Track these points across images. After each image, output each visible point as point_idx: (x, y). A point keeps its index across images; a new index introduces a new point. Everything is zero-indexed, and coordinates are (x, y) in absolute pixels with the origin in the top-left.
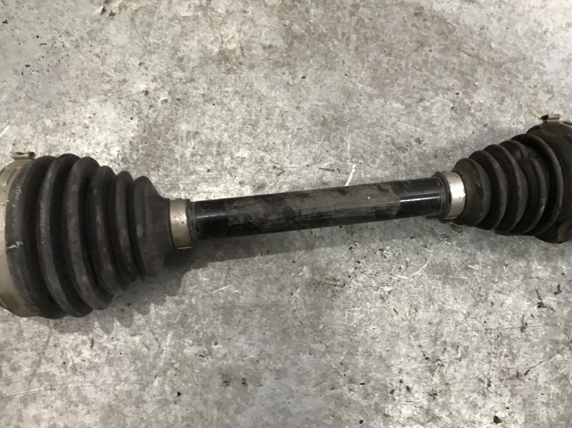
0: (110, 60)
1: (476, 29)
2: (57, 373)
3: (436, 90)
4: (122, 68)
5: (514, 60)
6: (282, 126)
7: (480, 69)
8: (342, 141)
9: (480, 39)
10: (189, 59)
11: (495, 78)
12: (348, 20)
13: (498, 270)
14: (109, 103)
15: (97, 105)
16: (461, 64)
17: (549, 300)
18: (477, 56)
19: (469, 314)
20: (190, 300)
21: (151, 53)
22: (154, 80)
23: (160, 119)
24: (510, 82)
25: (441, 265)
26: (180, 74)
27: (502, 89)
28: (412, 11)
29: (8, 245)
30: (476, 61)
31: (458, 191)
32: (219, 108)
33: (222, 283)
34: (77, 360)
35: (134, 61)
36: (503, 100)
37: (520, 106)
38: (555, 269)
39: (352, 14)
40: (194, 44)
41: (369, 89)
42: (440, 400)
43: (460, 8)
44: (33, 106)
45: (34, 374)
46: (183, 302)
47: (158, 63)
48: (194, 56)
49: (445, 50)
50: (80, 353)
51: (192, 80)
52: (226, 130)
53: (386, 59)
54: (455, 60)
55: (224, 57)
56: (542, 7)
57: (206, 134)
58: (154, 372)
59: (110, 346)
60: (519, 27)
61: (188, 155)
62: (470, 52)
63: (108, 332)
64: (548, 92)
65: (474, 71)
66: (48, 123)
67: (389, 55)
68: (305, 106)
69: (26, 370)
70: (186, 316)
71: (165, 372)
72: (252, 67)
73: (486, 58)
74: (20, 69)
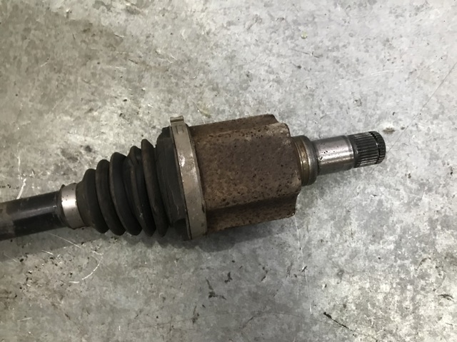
1: (143, 38)
3: (104, 99)
5: (179, 63)
7: (147, 75)
8: (13, 157)
9: (146, 47)
11: (161, 82)
12: (20, 43)
13: (169, 265)
16: (128, 72)
17: (220, 288)
18: (144, 63)
19: (141, 311)
24: (177, 84)
25: (111, 266)
27: (170, 91)
28: (82, 28)
30: (143, 68)
36: (170, 101)
37: (187, 106)
38: (225, 257)
39: (24, 38)
41: (39, 106)
43: (127, 20)
49: (113, 60)
53: (56, 76)
54: (122, 69)
56: (203, 11)
60: (183, 32)
62: (137, 59)
64: (214, 89)
65: (141, 77)
67: (59, 71)
73: (152, 64)
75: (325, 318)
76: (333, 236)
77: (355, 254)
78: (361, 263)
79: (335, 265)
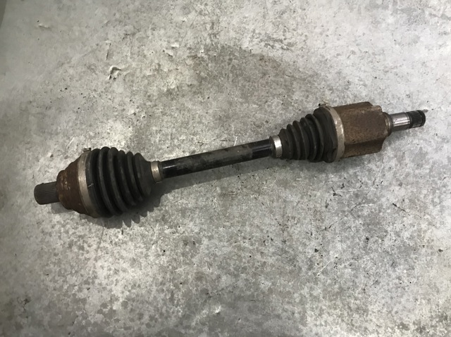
0: (116, 100)
1: (291, 63)
2: (108, 246)
3: (273, 96)
4: (122, 104)
5: (312, 76)
6: (200, 122)
7: (295, 83)
8: (230, 126)
9: (293, 68)
10: (153, 96)
11: (303, 86)
12: (227, 67)
13: (312, 179)
14: (118, 121)
15: (112, 123)
16: (285, 81)
17: (338, 191)
18: (293, 76)
19: (299, 202)
20: (165, 208)
21: (134, 95)
22: (138, 108)
23: (142, 126)
24: (311, 87)
25: (283, 180)
26: (150, 103)
27: (307, 91)
28: (258, 58)
29: (88, 185)
30: (293, 79)
31: (278, 144)
32: (169, 117)
33: (179, 199)
34: (117, 240)
35: (128, 100)
36: (308, 96)
37: (317, 99)
38: (340, 177)
39: (229, 64)
40: (155, 88)
41: (240, 100)
42: (288, 243)
43: (282, 53)
44: (84, 127)
45: (98, 247)
46: (162, 209)
47: (138, 99)
48: (155, 94)
49: (277, 75)
50: (117, 237)
51: (156, 106)
52: (174, 127)
53: (247, 84)
54: (282, 80)
55: (170, 92)
56: (323, 48)
57: (165, 130)
58: (152, 242)
59: (131, 233)
60: (313, 59)
61: (157, 141)
62: (289, 75)
63: (129, 226)
64: (330, 90)
65: (292, 84)
66: (92, 134)
67: (249, 81)
68: (210, 111)
69: (95, 246)
70: (164, 215)
71: (157, 242)
72: (183, 96)
73: (297, 77)
74: (75, 110)
75: (393, 206)
76: (396, 165)
77: (408, 175)
78: (411, 179)
79: (397, 180)
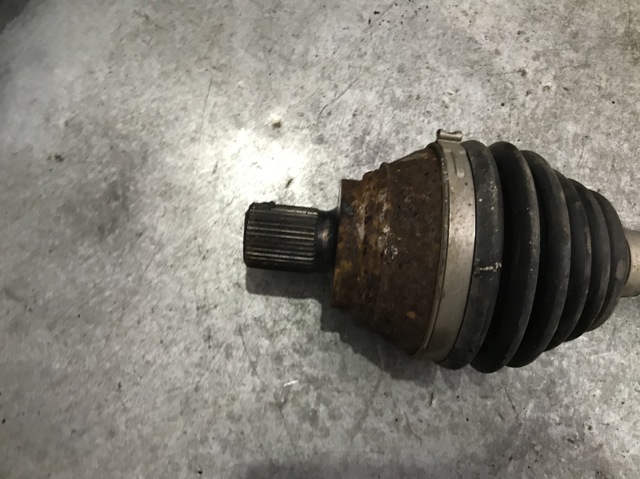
0: (479, 21)
2: (386, 430)
4: (495, 35)
10: (585, 36)
14: (475, 79)
15: (460, 79)
20: (560, 362)
21: (535, 19)
22: (536, 58)
23: (539, 112)
26: (572, 55)
32: (619, 108)
33: (604, 346)
34: (413, 419)
35: (512, 27)
40: (595, 17)
44: (381, 68)
45: (358, 427)
46: (551, 363)
47: (542, 36)
48: (592, 33)
50: (416, 410)
51: (586, 65)
52: (627, 140)
55: (631, 40)
57: (599, 141)
58: (509, 453)
59: (455, 407)
61: (573, 165)
63: (452, 387)
66: (399, 92)
69: (348, 422)
70: (553, 382)
71: (523, 456)
74: (366, 15)
